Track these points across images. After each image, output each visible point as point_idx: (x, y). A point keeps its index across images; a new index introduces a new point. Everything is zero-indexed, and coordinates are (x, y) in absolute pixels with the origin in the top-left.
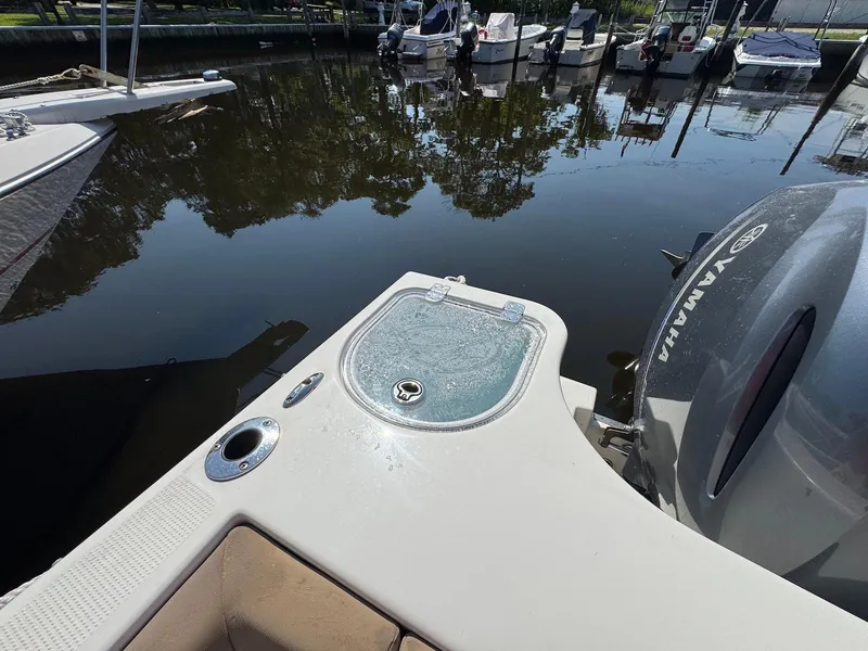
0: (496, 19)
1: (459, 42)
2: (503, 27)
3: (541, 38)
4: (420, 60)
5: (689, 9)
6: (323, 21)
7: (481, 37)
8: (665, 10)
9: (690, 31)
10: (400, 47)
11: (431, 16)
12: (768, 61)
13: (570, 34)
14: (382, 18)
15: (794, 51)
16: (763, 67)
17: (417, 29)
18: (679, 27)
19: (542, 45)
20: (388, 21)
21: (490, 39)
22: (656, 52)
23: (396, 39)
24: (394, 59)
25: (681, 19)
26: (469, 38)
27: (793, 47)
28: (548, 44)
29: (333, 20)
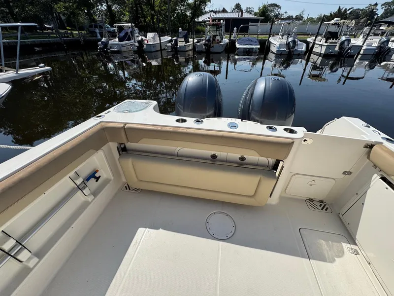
0: (150, 35)
1: (137, 44)
2: (154, 38)
3: (170, 41)
4: (118, 52)
5: (217, 30)
6: (68, 37)
7: (146, 42)
8: (209, 31)
9: (218, 38)
10: (109, 47)
11: (122, 34)
12: (245, 47)
13: (179, 40)
14: (98, 35)
15: (252, 43)
16: (244, 48)
17: (117, 40)
18: (214, 36)
19: (170, 44)
20: (102, 37)
21: (149, 43)
22: (208, 45)
23: (106, 45)
24: (106, 52)
25: (215, 34)
26: (141, 42)
27: (250, 42)
28: (172, 44)
29: (73, 36)
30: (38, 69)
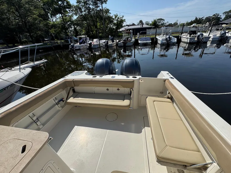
0: (95, 40)
1: (88, 45)
2: (97, 41)
3: (105, 42)
4: (79, 49)
5: (129, 35)
6: (55, 44)
7: (93, 44)
8: (125, 36)
9: (129, 39)
10: (74, 47)
11: (81, 41)
12: (143, 42)
13: (109, 41)
14: (70, 42)
15: (147, 40)
16: (143, 43)
17: (79, 44)
18: (128, 38)
19: (104, 44)
20: (71, 42)
21: (95, 44)
22: (125, 43)
23: (73, 46)
24: (73, 50)
25: (128, 37)
26: (90, 44)
27: (146, 39)
29: (58, 44)
30: (42, 61)
